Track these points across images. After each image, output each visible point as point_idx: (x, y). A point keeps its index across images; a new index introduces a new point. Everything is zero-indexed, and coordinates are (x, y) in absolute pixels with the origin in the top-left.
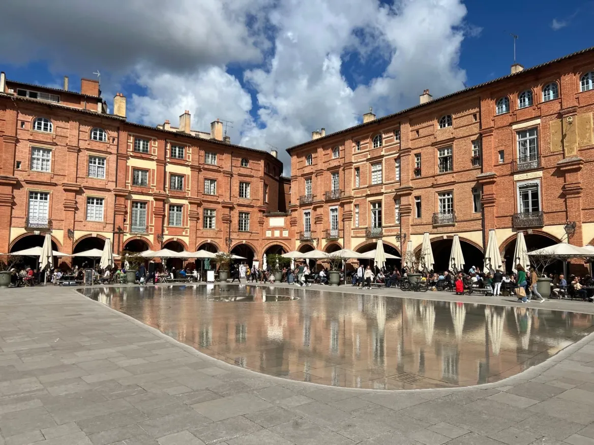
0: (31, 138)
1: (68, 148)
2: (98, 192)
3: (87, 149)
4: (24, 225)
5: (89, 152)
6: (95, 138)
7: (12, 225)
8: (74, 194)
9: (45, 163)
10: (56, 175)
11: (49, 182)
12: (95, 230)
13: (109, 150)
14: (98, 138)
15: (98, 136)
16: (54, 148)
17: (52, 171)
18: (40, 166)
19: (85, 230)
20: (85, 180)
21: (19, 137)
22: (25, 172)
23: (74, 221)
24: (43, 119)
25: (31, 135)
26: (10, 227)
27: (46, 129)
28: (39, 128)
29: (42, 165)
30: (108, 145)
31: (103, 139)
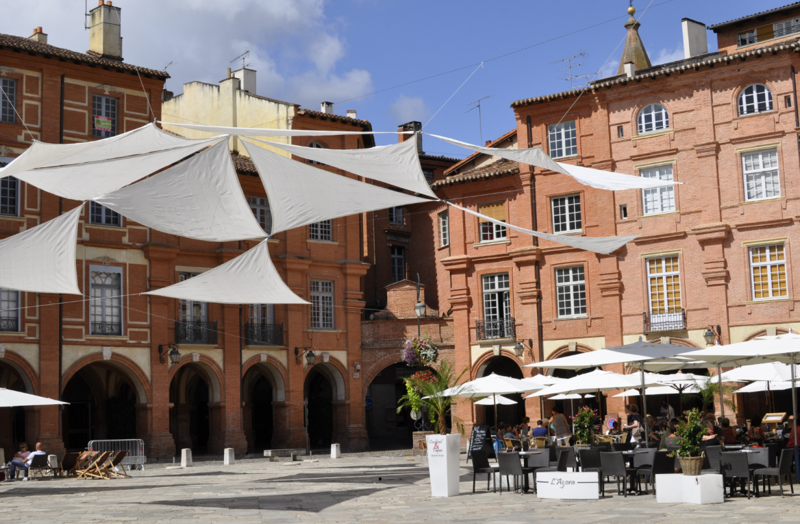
0: (635, 152)
1: (698, 152)
2: (768, 230)
3: (733, 142)
4: (641, 328)
5: (739, 146)
6: (751, 109)
7: (625, 330)
8: (720, 246)
9: (665, 194)
10: (684, 214)
11: (674, 231)
12: (772, 321)
13: (779, 128)
14: (756, 107)
15: (756, 104)
16: (673, 159)
17: (677, 209)
18: (658, 204)
19: (752, 322)
20: (740, 209)
21: (615, 157)
22: (634, 223)
23: (728, 307)
24: (653, 107)
25: (635, 147)
26: (622, 335)
27: (659, 125)
28: (649, 127)
29: (662, 200)
30: (776, 116)
31: (767, 105)
